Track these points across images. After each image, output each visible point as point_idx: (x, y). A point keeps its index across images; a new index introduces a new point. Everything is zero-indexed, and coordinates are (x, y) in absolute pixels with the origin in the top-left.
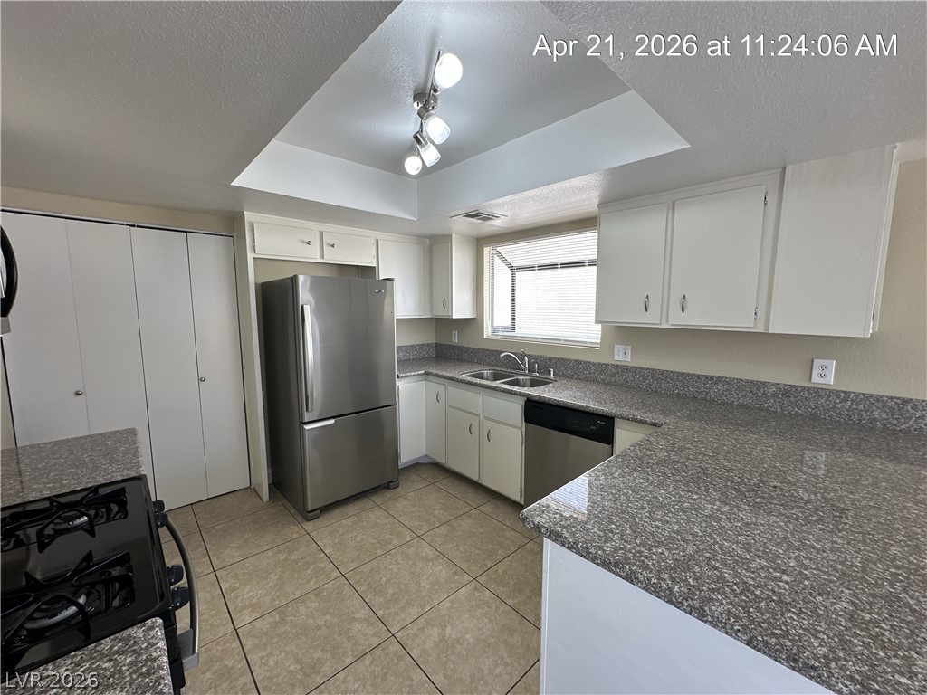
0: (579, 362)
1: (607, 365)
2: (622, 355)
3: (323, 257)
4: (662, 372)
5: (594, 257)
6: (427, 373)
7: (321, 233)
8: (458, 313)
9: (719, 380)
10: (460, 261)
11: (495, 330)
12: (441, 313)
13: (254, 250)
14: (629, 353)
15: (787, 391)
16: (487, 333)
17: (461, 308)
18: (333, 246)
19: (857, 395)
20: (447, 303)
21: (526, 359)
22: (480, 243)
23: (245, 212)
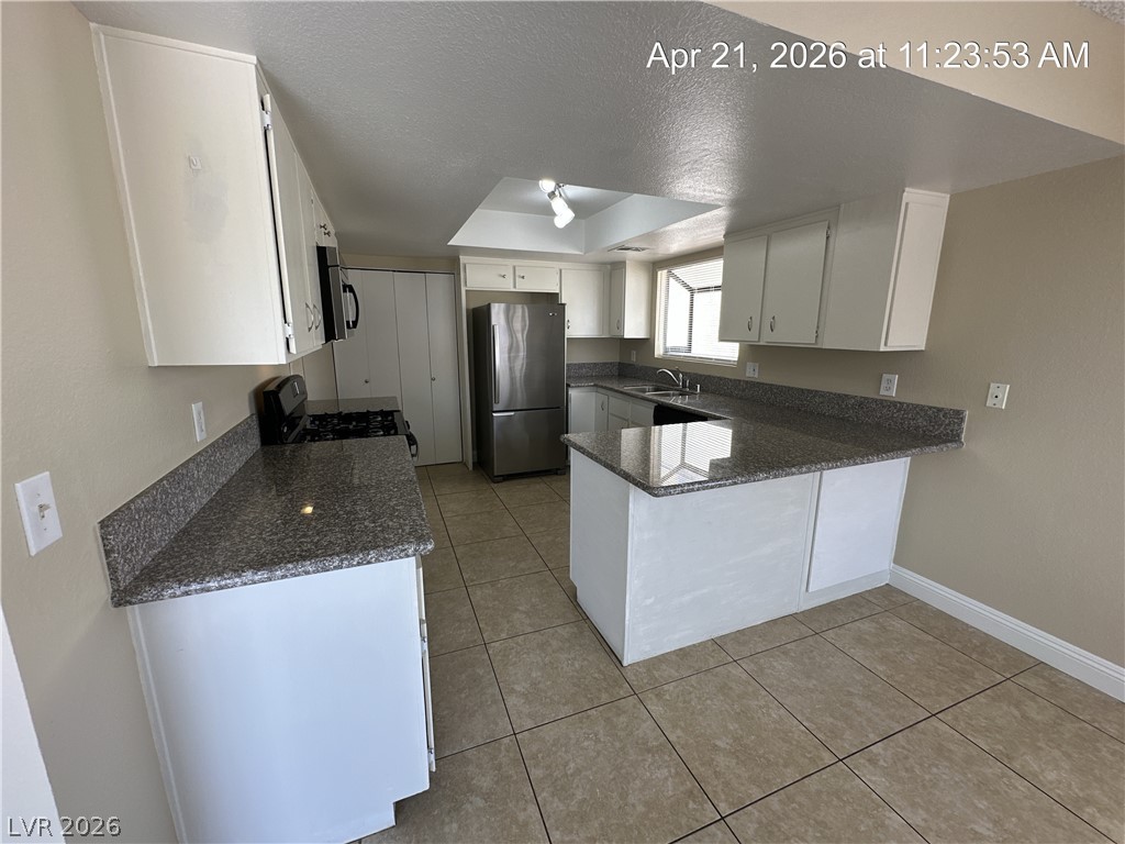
0: (720, 378)
1: (740, 381)
2: (752, 373)
3: (515, 287)
4: (778, 387)
5: (719, 283)
6: (595, 385)
7: (514, 268)
8: (628, 334)
9: (816, 393)
10: (634, 285)
11: (666, 350)
12: (616, 333)
13: (466, 285)
14: (757, 370)
15: (862, 403)
16: (659, 351)
17: (633, 328)
18: (523, 277)
19: (908, 405)
20: (620, 324)
21: (681, 375)
22: (655, 266)
23: (461, 257)
